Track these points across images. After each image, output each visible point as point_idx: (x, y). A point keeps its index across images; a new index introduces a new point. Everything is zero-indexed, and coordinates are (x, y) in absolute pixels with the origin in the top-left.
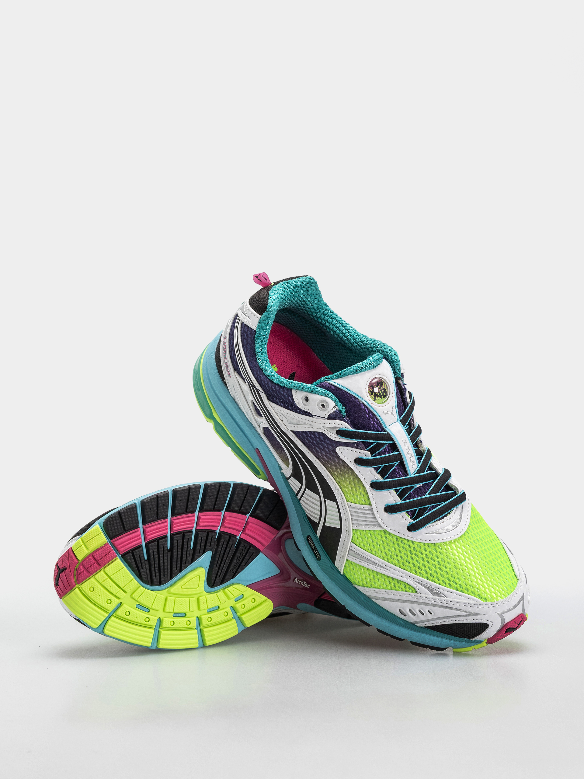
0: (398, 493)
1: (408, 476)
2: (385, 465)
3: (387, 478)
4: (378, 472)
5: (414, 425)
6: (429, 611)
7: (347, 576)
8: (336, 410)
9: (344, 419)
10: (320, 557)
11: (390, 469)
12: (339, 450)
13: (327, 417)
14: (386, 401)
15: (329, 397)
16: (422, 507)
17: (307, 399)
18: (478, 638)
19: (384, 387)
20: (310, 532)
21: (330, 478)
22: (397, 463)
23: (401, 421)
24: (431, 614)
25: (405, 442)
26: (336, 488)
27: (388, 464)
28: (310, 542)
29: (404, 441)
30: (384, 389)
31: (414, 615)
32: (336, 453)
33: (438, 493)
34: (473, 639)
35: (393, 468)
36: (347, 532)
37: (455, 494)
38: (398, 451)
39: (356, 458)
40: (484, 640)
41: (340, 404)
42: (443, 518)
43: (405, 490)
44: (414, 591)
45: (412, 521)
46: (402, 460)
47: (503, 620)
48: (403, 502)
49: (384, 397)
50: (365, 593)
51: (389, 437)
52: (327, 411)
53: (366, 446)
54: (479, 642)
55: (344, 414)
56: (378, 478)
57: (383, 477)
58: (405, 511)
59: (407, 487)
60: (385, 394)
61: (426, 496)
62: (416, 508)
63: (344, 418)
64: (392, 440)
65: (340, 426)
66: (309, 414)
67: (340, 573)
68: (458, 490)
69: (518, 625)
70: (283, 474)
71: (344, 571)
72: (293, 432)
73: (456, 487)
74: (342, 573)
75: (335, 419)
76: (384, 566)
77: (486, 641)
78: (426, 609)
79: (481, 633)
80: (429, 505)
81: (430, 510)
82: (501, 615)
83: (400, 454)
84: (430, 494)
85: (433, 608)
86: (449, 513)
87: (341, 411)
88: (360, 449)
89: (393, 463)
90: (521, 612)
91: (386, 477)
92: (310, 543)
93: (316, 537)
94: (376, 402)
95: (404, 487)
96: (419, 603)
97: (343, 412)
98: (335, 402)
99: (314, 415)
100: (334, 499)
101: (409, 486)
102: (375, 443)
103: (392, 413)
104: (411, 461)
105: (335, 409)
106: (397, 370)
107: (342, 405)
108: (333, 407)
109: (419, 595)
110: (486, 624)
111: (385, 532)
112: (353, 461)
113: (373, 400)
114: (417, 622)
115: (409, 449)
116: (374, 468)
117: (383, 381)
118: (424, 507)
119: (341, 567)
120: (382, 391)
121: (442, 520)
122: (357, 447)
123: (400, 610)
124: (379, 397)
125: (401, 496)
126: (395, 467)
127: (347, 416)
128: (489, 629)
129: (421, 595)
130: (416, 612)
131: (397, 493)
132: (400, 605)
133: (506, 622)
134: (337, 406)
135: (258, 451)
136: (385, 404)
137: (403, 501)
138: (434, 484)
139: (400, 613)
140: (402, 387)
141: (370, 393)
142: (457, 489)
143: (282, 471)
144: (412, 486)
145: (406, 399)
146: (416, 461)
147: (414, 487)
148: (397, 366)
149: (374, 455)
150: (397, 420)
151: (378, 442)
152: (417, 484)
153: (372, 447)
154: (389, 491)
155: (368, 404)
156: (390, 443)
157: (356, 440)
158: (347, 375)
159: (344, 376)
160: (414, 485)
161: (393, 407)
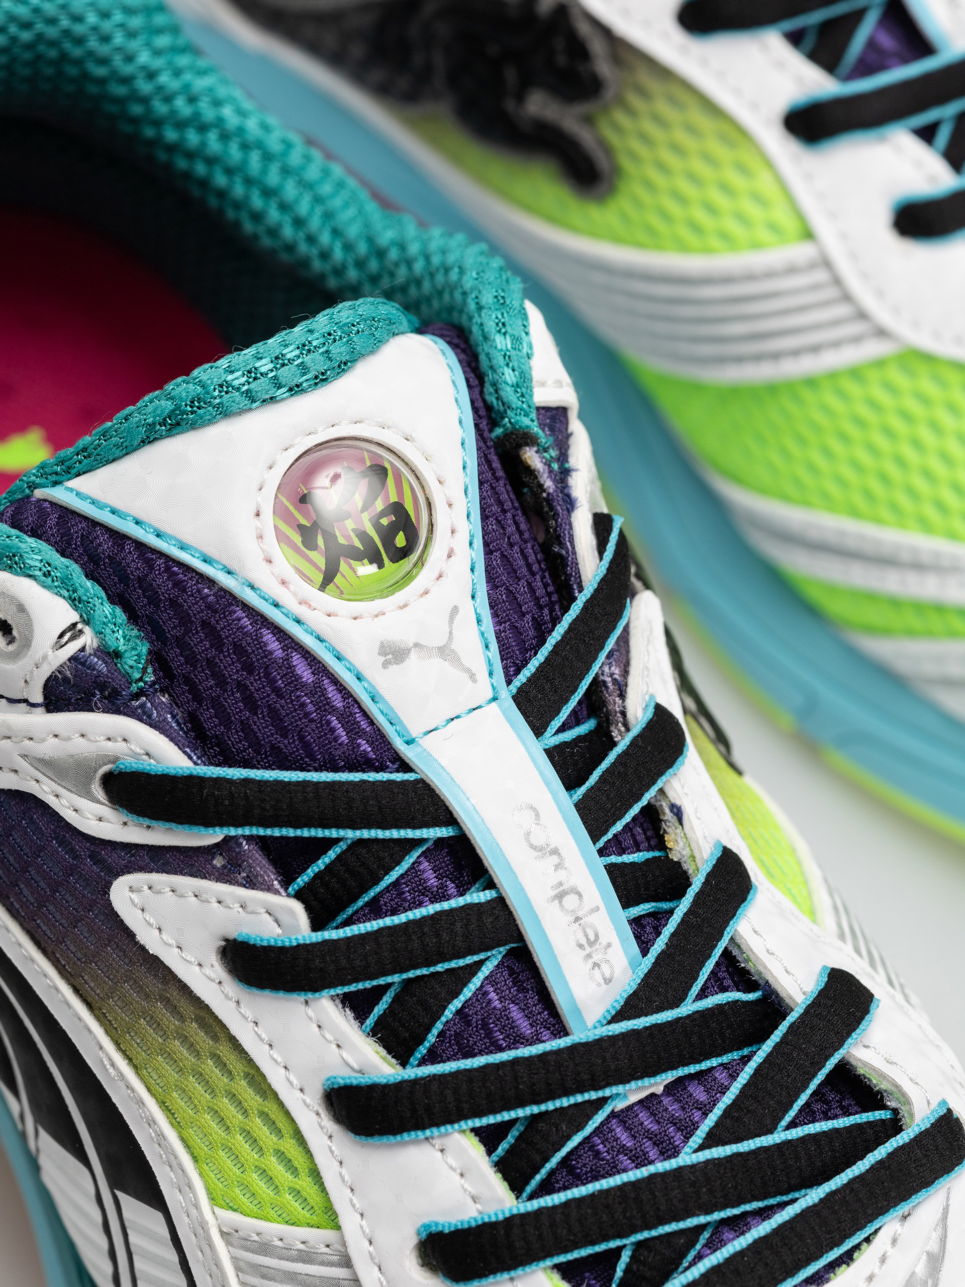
0: (500, 1150)
1: (567, 1034)
2: (411, 974)
3: (432, 1057)
4: (370, 1021)
5: (624, 714)
8: (85, 649)
9: (143, 706)
11: (444, 997)
15: (30, 576)
16: (654, 1233)
19: (394, 498)
22: (492, 960)
27: (424, 971)
30: (401, 506)
33: (771, 1131)
35: (468, 992)
37: (894, 1126)
38: (491, 885)
39: (228, 942)
41: (106, 610)
43: (541, 1125)
46: (517, 937)
48: (536, 1204)
49: (401, 554)
51: (426, 804)
52: (29, 663)
55: (137, 675)
56: (374, 1061)
58: (549, 1262)
59: (550, 1106)
60: (400, 541)
61: (683, 1158)
62: (613, 1244)
63: (137, 696)
64: (450, 819)
65: (116, 748)
68: (908, 1102)
73: (897, 1086)
80: (702, 1219)
81: (713, 1245)
83: (501, 901)
84: (711, 1140)
86: (847, 1258)
87: (117, 654)
88: (251, 883)
89: (461, 962)
91: (422, 1050)
94: (341, 594)
95: (535, 1109)
97: (129, 660)
98: (75, 602)
100: (148, 1190)
102: (343, 846)
105: (78, 644)
107: (123, 618)
108: (61, 636)
112: (215, 960)
113: (319, 577)
116: (347, 1001)
117: (391, 463)
118: (674, 1227)
120: (386, 521)
122: (231, 875)
124: (360, 560)
125: (516, 1170)
126: (476, 982)
127: (160, 685)
131: (490, 1152)
134: (87, 630)
136: (400, 596)
137: (531, 1197)
138: (744, 1077)
140: (541, 486)
141: (297, 539)
142: (904, 1094)
144: (593, 1095)
145: (564, 552)
146: (623, 941)
147: (603, 1101)
148: (508, 365)
149: (333, 919)
150: (490, 695)
151: (365, 834)
152: (628, 1082)
153: (328, 867)
154: (438, 1143)
155: (276, 605)
156: (439, 841)
157: (217, 829)
158: (143, 442)
159: (127, 450)
160: (607, 1092)
161: (455, 610)
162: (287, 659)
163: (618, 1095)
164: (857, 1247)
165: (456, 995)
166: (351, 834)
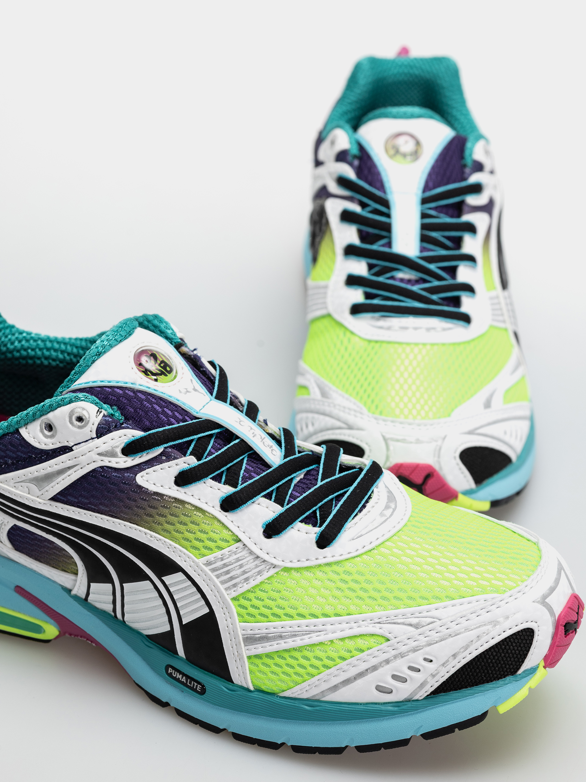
0: (273, 498)
1: (272, 467)
2: (228, 466)
3: (242, 484)
4: (223, 481)
5: (240, 402)
6: (425, 659)
7: (263, 688)
8: (104, 416)
9: (125, 425)
10: (203, 686)
11: (239, 470)
12: (142, 479)
13: (95, 436)
14: (175, 377)
15: (82, 400)
16: (323, 502)
17: (50, 427)
18: (527, 665)
19: (161, 360)
20: (165, 659)
21: (151, 537)
22: (245, 456)
23: (217, 398)
24: (431, 661)
25: (240, 421)
26: (170, 546)
27: (231, 464)
28: (174, 674)
29: (238, 421)
30: (162, 362)
31: (404, 680)
32: (140, 487)
33: (335, 475)
34: (520, 672)
35: (244, 468)
36: (225, 609)
38: (237, 437)
39: (175, 477)
40: (539, 664)
41: (105, 405)
42: (364, 506)
43: (281, 489)
44: (383, 640)
45: (318, 530)
46: (251, 448)
47: (551, 610)
48: (288, 507)
49: (170, 372)
50: (305, 696)
51: (211, 424)
52: (90, 424)
53: (182, 450)
54: (533, 671)
55: (121, 418)
56: (228, 490)
57: (235, 486)
58: (299, 520)
59: (281, 483)
60: (168, 369)
61: (319, 483)
62: (314, 509)
63: (123, 424)
64: (220, 426)
65: (124, 439)
66: (65, 450)
67: (248, 690)
69: (577, 613)
70: (76, 598)
71: (252, 682)
72: (54, 499)
74: (252, 688)
75: (109, 431)
76: (312, 628)
77: (542, 664)
78: (417, 659)
79: (528, 651)
80: (332, 496)
81: (337, 503)
82: (543, 601)
83: (242, 441)
84: (323, 480)
85: (427, 649)
86: (370, 498)
87: (112, 415)
88: (175, 458)
89: (239, 459)
90: (569, 592)
91: (240, 482)
92: (175, 676)
93: (181, 659)
94: (161, 384)
95: (277, 485)
96: (402, 655)
97: (116, 415)
98: (96, 404)
99: (73, 446)
100: (174, 568)
101: (284, 481)
102: (196, 440)
103: (195, 390)
104: (266, 445)
105: (102, 414)
106: (171, 335)
107: (109, 406)
108: (97, 413)
109: (393, 641)
110: (528, 629)
111: (287, 570)
112: (173, 484)
114: (415, 692)
115: (251, 429)
116: (213, 479)
118: (326, 500)
119: (245, 678)
120: (162, 365)
121: (365, 511)
122: (169, 459)
123: (379, 689)
124: (161, 375)
125: (280, 501)
126: (244, 465)
127: (127, 419)
128: (536, 638)
129: (397, 640)
130: (405, 674)
131: (270, 499)
132: (372, 679)
133: (557, 613)
134: (102, 410)
135: (20, 590)
136: (176, 381)
137: (287, 505)
138: (321, 468)
139: (382, 694)
140: (190, 355)
143: (73, 593)
144: (289, 478)
145: (204, 369)
146: (275, 445)
147: (292, 479)
148: (167, 329)
149: (202, 457)
150: (209, 399)
151: (200, 435)
152: (296, 473)
153: (193, 449)
154: (257, 502)
155: (149, 388)
156: (218, 433)
157: (161, 446)
158: (92, 363)
159: (88, 367)
160: (292, 476)
161: (191, 380)
162: (153, 407)
163: (295, 477)
164: (370, 495)
165: (241, 469)
166: (196, 437)
